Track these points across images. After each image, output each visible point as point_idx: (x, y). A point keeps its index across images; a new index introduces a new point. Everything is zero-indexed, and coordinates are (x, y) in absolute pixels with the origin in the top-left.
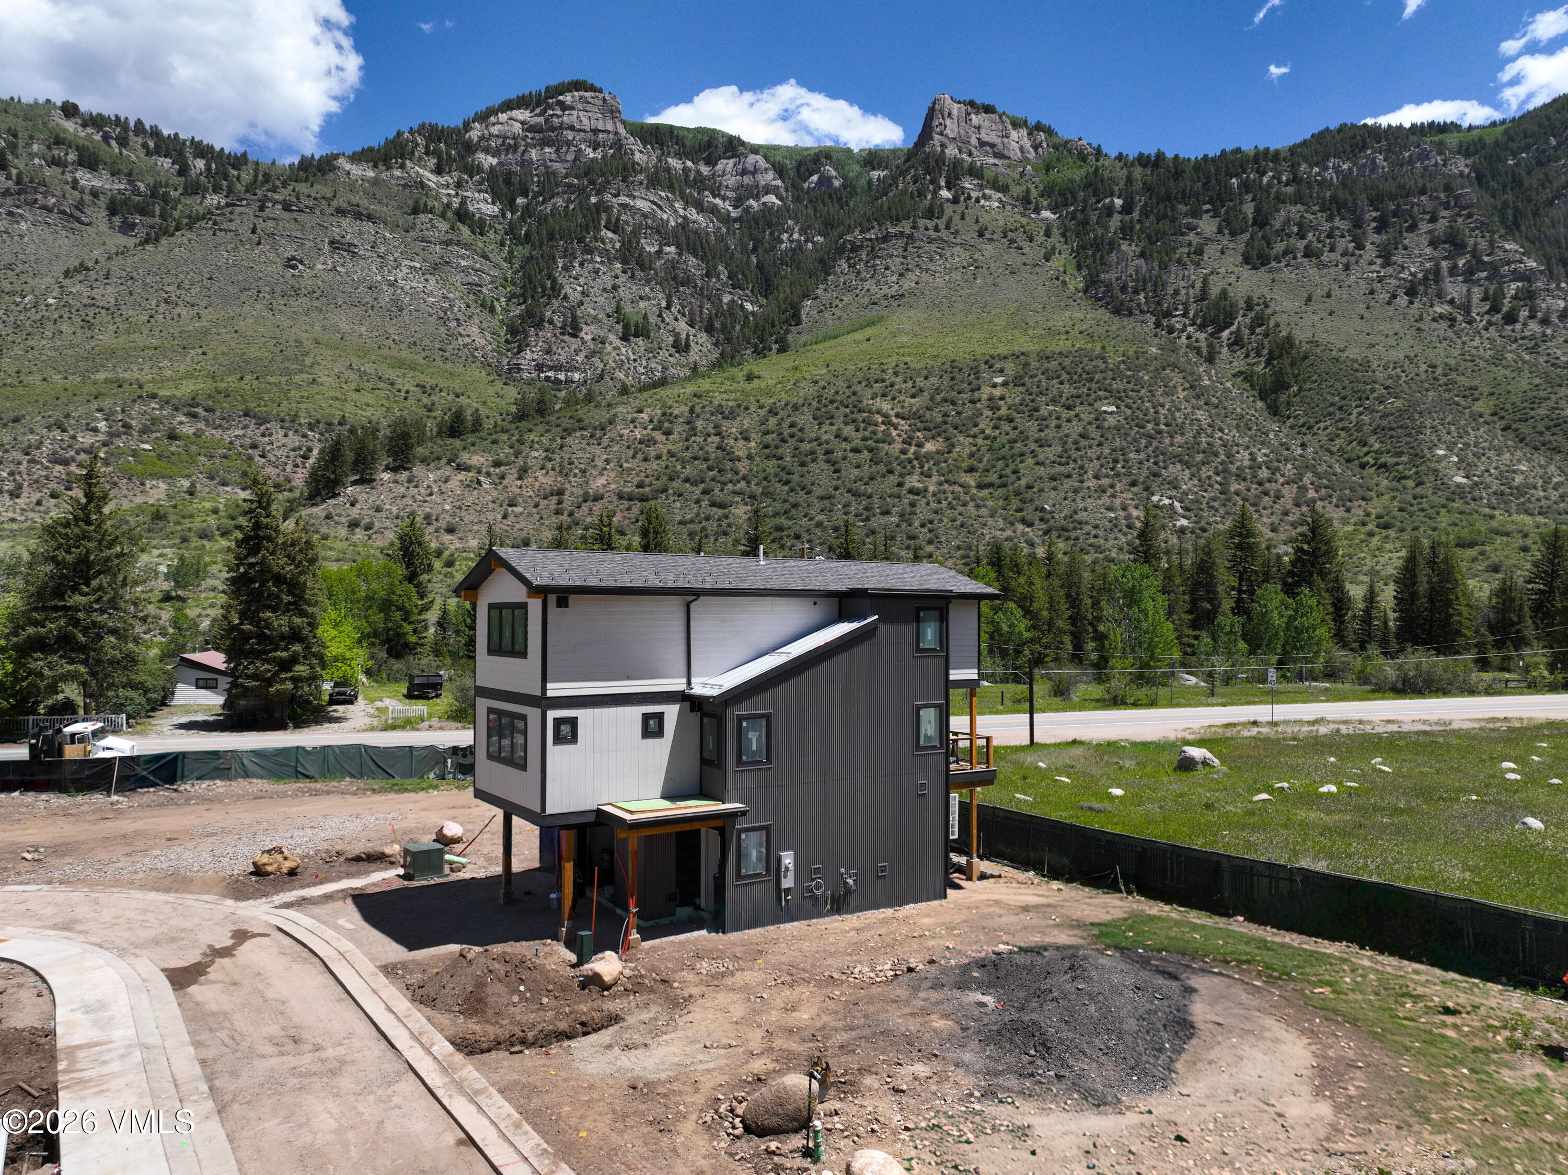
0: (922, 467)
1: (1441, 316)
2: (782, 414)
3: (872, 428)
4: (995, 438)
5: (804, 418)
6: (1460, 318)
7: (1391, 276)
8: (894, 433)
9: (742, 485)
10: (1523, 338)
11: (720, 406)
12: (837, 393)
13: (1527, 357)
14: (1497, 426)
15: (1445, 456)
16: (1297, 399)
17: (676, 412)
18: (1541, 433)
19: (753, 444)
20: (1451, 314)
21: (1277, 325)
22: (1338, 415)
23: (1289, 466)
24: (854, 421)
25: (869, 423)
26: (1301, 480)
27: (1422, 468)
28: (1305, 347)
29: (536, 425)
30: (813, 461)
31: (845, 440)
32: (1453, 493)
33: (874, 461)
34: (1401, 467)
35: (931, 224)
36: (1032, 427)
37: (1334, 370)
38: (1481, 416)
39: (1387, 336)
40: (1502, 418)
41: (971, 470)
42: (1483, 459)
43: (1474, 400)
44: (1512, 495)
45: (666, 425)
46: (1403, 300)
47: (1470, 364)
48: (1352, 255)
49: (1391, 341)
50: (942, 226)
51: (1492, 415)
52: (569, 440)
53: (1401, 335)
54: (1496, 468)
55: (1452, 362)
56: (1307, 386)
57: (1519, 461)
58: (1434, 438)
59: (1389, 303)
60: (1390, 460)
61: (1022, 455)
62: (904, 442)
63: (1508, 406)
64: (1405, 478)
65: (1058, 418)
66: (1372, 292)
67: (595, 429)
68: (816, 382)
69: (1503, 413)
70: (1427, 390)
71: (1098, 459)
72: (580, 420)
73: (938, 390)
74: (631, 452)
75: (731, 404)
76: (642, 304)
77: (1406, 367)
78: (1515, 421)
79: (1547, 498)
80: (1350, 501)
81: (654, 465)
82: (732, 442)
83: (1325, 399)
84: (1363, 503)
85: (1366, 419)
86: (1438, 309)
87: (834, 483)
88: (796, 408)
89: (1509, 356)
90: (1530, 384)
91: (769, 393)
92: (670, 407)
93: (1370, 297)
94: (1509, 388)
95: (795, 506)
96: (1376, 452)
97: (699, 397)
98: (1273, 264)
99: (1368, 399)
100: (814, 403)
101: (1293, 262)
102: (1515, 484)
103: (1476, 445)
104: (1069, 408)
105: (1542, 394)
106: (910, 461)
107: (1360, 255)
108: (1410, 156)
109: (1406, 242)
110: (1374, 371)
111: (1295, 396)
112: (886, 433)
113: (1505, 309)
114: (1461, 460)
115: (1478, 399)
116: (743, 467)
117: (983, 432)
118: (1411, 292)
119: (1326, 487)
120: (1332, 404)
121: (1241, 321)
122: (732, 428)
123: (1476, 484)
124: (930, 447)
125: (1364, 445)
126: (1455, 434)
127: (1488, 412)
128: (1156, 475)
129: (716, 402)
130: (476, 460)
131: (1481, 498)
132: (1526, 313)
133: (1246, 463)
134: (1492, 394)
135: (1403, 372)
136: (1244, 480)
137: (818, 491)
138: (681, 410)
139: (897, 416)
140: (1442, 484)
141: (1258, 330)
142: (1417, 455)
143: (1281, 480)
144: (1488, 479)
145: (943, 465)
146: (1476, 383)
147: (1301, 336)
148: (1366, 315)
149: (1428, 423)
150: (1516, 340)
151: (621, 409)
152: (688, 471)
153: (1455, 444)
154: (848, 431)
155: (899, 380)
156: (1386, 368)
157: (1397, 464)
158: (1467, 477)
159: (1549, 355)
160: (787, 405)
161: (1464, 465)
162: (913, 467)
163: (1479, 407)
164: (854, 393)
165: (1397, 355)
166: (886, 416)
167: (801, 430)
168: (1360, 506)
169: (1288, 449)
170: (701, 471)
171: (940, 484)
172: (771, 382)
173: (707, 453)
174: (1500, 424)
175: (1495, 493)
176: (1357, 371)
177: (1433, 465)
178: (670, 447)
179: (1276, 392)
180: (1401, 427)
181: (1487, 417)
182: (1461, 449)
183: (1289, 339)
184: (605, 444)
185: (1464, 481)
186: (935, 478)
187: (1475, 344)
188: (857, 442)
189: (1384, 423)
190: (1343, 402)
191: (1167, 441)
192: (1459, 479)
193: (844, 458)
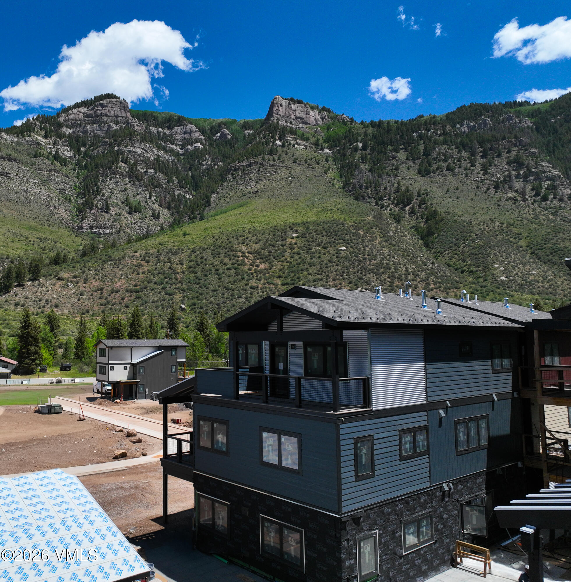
0: (257, 276)
1: (510, 198)
2: (198, 252)
3: (237, 259)
4: (291, 262)
5: (207, 254)
6: (519, 199)
7: (487, 179)
8: (246, 260)
9: (179, 285)
10: (550, 208)
11: (171, 249)
12: (222, 242)
13: (551, 217)
14: (529, 252)
15: (498, 267)
16: (437, 240)
17: (151, 252)
18: (548, 255)
19: (185, 266)
20: (515, 197)
21: (431, 204)
22: (454, 248)
23: (424, 273)
24: (229, 255)
25: (235, 256)
26: (428, 280)
27: (487, 273)
28: (443, 215)
29: (91, 259)
30: (210, 274)
31: (225, 264)
32: (499, 285)
33: (237, 274)
34: (479, 272)
35: (271, 158)
36: (308, 256)
37: (454, 226)
38: (521, 247)
39: (483, 209)
40: (531, 248)
41: (280, 277)
42: (516, 268)
43: (519, 240)
44: (526, 285)
45: (147, 258)
46: (492, 191)
47: (520, 222)
48: (469, 169)
49: (485, 211)
50: (276, 159)
51: (527, 247)
52: (105, 266)
53: (490, 208)
54: (521, 273)
55: (512, 221)
56: (441, 234)
57: (533, 269)
58: (494, 259)
59: (486, 192)
60: (474, 269)
61: (302, 270)
62: (250, 265)
63: (534, 243)
64: (480, 277)
65: (320, 253)
66: (478, 187)
67: (116, 261)
68: (214, 237)
69: (532, 246)
70: (497, 235)
71: (336, 271)
72: (110, 257)
73: (267, 241)
74: (132, 271)
75: (176, 248)
76: (138, 197)
77: (489, 224)
78: (537, 250)
79: (543, 287)
80: (449, 289)
81: (142, 276)
82: (175, 265)
83: (449, 240)
84: (455, 290)
85: (466, 249)
86: (509, 195)
87: (219, 284)
88: (204, 250)
89: (541, 217)
90: (546, 232)
91: (192, 242)
92: (149, 250)
93: (477, 189)
94: (536, 234)
95: (201, 294)
96: (469, 265)
97: (162, 245)
98: (432, 174)
99: (467, 240)
100: (212, 247)
101: (441, 173)
102: (528, 280)
103: (514, 262)
104: (325, 248)
105: (550, 237)
106: (252, 274)
107: (473, 170)
108: (503, 119)
109: (496, 163)
110: (473, 227)
111: (436, 238)
112: (243, 261)
113: (542, 194)
114: (505, 269)
115: (521, 239)
116: (180, 277)
117: (286, 259)
118: (497, 187)
119: (439, 283)
120: (452, 243)
121: (415, 202)
122: (175, 259)
123: (510, 280)
124: (262, 267)
125: (464, 262)
126: (505, 257)
127: (525, 245)
128: (361, 279)
129: (169, 247)
130: (66, 275)
131: (512, 287)
132: (552, 196)
133: (403, 272)
134: (528, 237)
135: (487, 226)
136: (401, 280)
137: (211, 288)
138: (153, 251)
139: (248, 253)
140: (495, 280)
141: (423, 206)
142: (486, 267)
143: (419, 280)
144: (517, 278)
145: (267, 275)
146: (521, 231)
147: (441, 210)
148: (474, 198)
149: (493, 252)
150: (547, 209)
151: (127, 251)
152: (156, 279)
153: (504, 262)
154: (226, 260)
155: (251, 235)
156: (479, 224)
157: (477, 271)
158: (507, 277)
159: (562, 216)
160: (200, 248)
161: (507, 271)
162: (253, 277)
163: (522, 243)
164: (230, 242)
165: (486, 218)
166: (243, 253)
167: (206, 260)
168: (453, 292)
169: (426, 265)
170: (162, 279)
171: (264, 284)
172: (194, 237)
173: (164, 271)
174: (530, 251)
175: (518, 285)
176: (464, 227)
177: (492, 271)
178: (149, 268)
179: (427, 236)
180: (480, 254)
181: (524, 248)
182: (506, 264)
183: (435, 211)
184: (120, 267)
185: (505, 279)
186: (262, 282)
187: (525, 212)
188: (230, 265)
189: (473, 252)
190: (457, 242)
191: (368, 263)
192: (503, 278)
193: (224, 273)
